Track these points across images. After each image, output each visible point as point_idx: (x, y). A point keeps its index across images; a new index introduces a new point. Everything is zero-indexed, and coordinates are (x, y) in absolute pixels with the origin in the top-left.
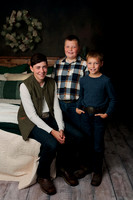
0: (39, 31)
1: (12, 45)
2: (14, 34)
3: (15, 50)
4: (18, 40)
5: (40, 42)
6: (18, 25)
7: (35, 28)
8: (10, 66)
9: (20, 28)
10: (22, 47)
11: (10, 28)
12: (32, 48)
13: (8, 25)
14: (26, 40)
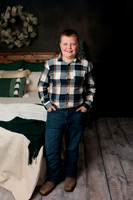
0: (34, 26)
1: (7, 42)
2: (9, 30)
3: (11, 46)
4: (13, 36)
5: (36, 37)
6: (13, 21)
7: (31, 23)
8: (6, 63)
9: (15, 24)
10: (17, 43)
11: (5, 24)
12: (28, 43)
13: (3, 22)
14: (21, 36)
